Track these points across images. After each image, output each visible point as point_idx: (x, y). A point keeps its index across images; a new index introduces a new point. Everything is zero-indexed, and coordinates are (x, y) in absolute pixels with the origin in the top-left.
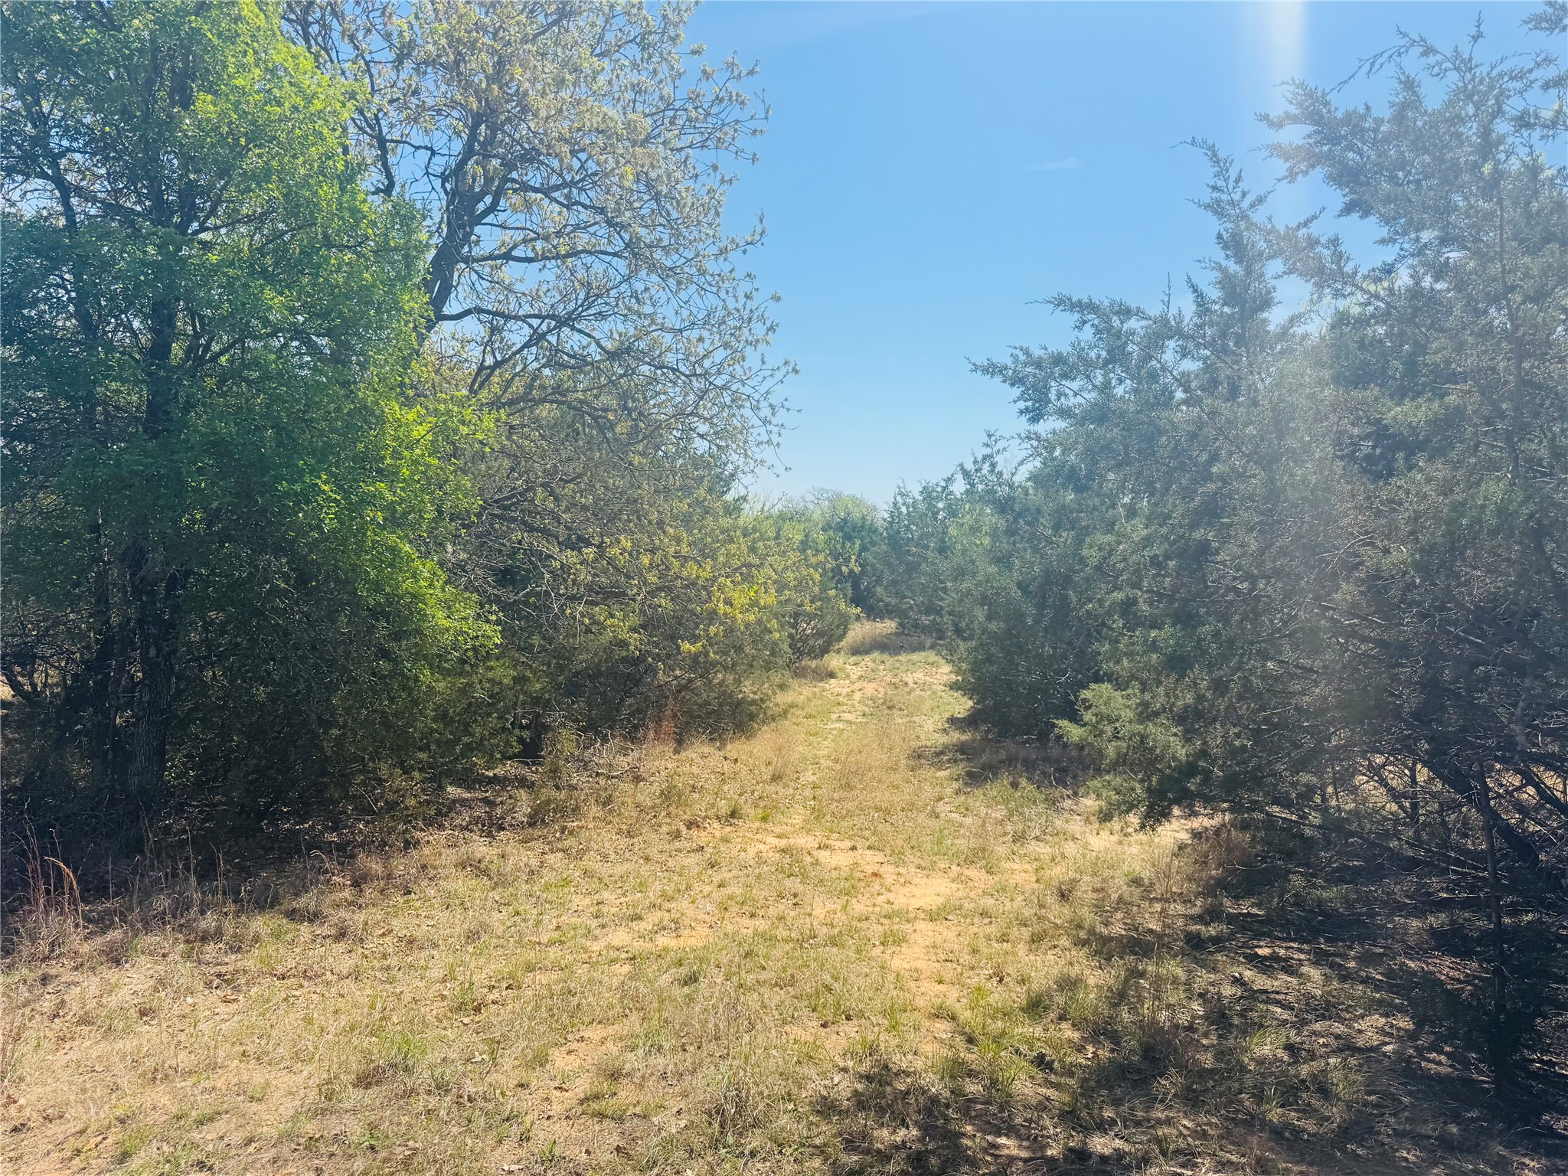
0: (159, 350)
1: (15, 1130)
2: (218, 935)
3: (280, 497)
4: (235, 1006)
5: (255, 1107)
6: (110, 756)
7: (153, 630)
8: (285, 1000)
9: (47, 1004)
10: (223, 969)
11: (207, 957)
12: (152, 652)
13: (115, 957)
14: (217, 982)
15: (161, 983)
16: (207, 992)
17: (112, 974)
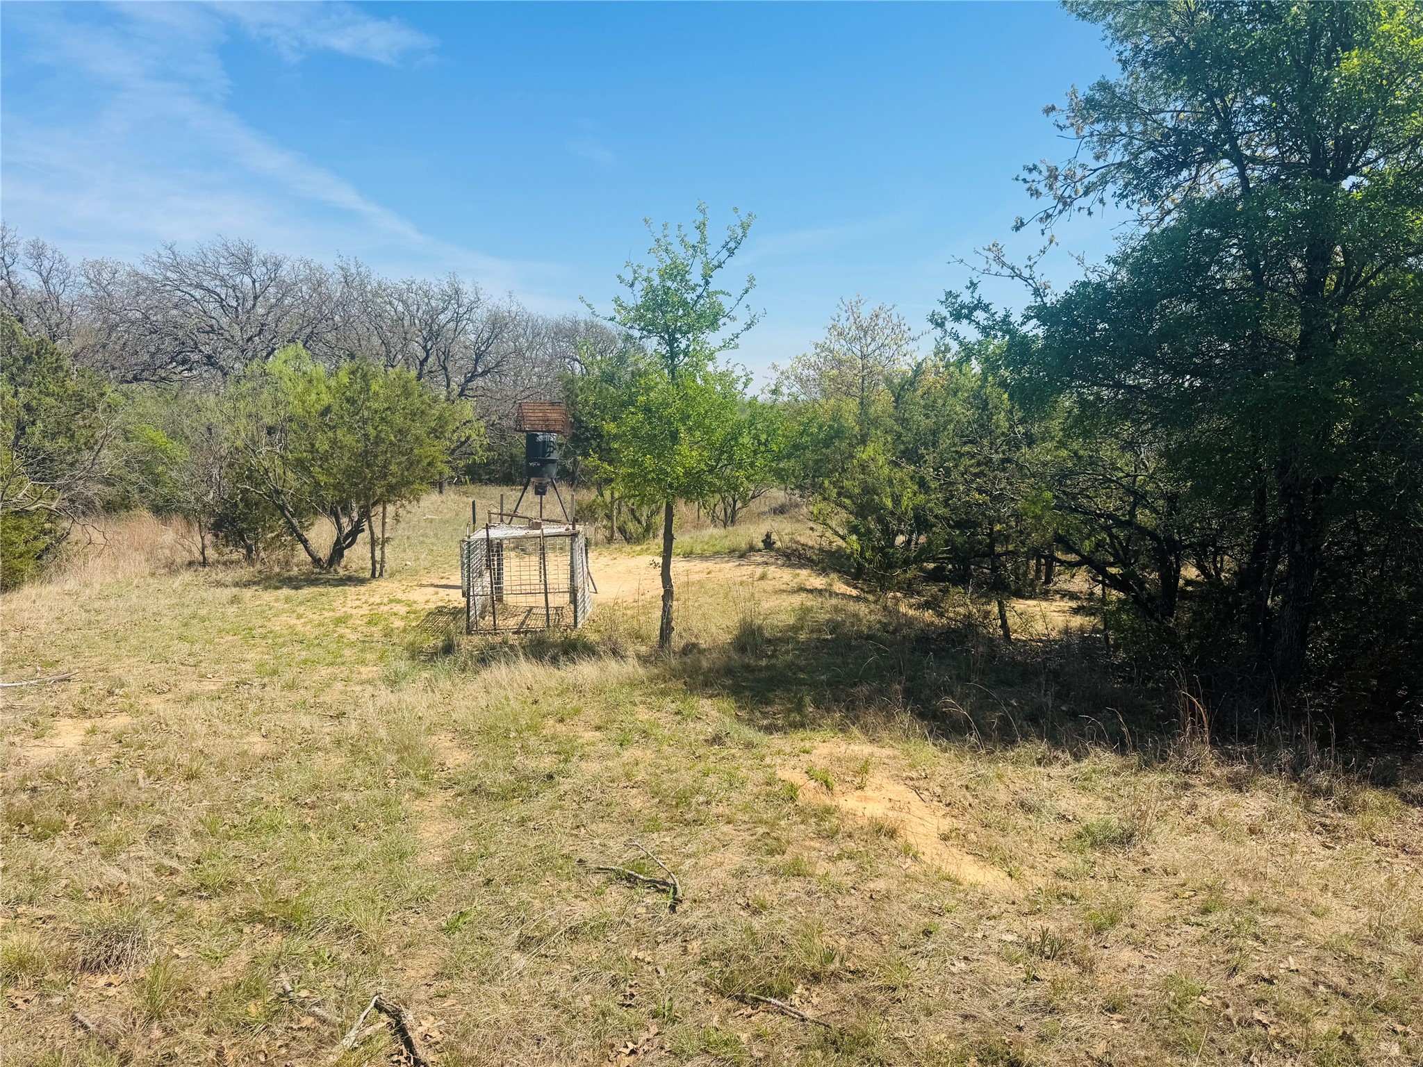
0: (1313, 286)
1: (1144, 870)
2: (1328, 793)
3: (1412, 408)
4: (1331, 852)
5: (1313, 919)
6: (1262, 631)
7: (1299, 528)
8: (1377, 862)
9: (1185, 802)
10: (1328, 822)
11: (1317, 809)
12: (1298, 548)
13: (1238, 784)
14: (1318, 828)
15: (1272, 815)
16: (1308, 834)
17: (1234, 797)
